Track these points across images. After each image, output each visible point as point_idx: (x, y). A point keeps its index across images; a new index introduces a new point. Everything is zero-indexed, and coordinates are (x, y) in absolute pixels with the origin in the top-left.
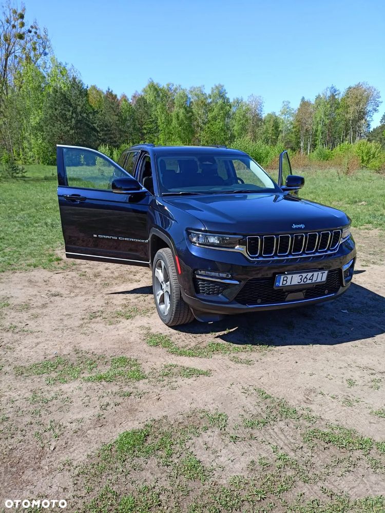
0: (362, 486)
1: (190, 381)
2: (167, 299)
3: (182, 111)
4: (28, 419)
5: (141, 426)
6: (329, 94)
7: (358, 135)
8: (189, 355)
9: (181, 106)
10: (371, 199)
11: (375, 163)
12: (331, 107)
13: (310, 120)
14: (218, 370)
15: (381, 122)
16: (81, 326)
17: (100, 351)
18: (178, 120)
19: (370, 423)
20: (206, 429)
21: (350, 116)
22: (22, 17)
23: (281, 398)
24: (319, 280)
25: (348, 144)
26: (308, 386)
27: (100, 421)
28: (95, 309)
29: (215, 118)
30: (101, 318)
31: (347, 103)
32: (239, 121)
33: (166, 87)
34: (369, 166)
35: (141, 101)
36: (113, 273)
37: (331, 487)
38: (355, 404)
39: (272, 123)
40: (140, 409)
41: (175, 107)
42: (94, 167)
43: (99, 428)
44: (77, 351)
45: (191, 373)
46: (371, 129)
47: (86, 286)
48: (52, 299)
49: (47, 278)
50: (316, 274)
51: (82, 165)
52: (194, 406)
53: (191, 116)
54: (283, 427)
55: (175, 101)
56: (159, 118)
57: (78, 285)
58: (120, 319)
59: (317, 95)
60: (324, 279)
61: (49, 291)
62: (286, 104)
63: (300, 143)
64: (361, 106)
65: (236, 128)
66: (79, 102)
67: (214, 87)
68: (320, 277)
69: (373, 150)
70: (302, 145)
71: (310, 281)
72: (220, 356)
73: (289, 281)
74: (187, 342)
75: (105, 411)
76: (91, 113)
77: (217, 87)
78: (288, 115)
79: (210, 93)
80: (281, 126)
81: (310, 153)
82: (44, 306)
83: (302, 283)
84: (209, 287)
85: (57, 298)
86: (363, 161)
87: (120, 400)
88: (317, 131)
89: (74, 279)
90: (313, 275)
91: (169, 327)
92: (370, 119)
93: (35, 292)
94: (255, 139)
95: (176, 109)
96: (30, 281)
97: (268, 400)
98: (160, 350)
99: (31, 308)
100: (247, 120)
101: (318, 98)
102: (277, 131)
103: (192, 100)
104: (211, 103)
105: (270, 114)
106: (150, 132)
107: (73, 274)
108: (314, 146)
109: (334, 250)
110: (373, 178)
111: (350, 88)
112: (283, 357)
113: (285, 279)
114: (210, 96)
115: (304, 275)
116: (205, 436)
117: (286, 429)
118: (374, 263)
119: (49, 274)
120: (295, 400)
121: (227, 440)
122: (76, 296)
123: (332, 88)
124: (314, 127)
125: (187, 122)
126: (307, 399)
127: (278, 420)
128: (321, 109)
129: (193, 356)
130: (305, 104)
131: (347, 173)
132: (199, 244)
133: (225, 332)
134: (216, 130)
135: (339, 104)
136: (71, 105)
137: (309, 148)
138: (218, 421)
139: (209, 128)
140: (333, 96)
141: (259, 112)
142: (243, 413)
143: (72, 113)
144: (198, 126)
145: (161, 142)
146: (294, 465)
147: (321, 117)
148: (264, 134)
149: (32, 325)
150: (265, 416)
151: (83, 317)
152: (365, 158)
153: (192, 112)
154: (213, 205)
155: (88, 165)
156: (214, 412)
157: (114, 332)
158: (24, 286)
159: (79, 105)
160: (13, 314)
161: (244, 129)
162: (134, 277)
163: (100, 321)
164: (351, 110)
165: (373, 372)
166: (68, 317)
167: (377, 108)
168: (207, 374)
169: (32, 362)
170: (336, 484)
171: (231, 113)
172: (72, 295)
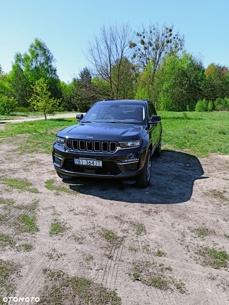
22: (171, 31)
60: (101, 165)
68: (98, 164)
71: (92, 165)
83: (88, 165)
90: (93, 162)
113: (79, 161)
115: (89, 161)
136: (187, 77)
143: (187, 81)
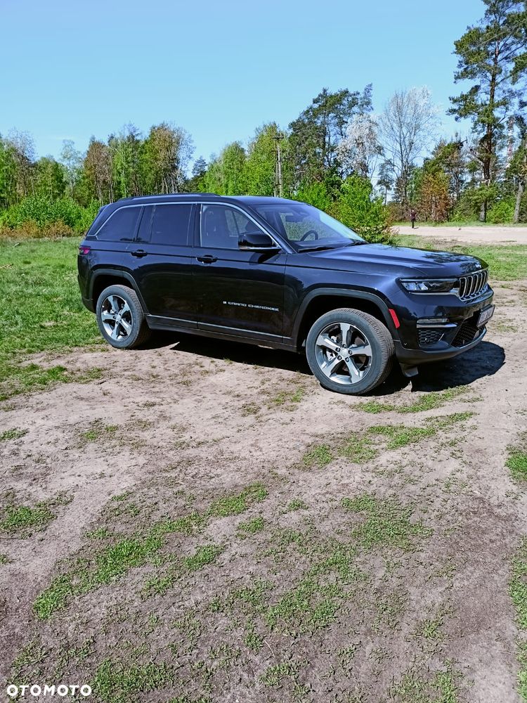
2: (352, 365)
6: (127, 134)
8: (424, 410)
12: (133, 151)
13: (107, 168)
15: (193, 172)
21: (161, 164)
31: (154, 147)
39: (50, 170)
62: (68, 145)
64: (172, 151)
78: (74, 161)
80: (65, 175)
84: (430, 335)
88: (119, 182)
92: (186, 169)
100: (13, 166)
101: (112, 138)
102: (61, 181)
105: (45, 158)
111: (154, 127)
112: (492, 390)
123: (130, 125)
124: (115, 178)
128: (119, 153)
130: (95, 146)
135: (143, 147)
140: (133, 137)
141: (31, 154)
147: (122, 164)
164: (161, 156)
167: (191, 155)
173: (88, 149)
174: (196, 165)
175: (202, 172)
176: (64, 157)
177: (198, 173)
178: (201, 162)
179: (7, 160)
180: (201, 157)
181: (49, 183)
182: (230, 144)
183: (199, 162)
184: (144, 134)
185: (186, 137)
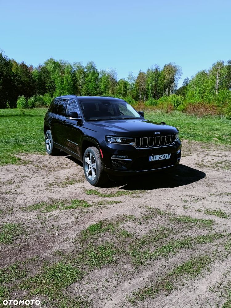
0: (195, 233)
1: (114, 205)
2: (93, 172)
3: (70, 76)
4: (40, 226)
5: (97, 223)
6: (154, 68)
7: (171, 92)
8: (109, 197)
9: (69, 73)
10: (182, 125)
11: (181, 107)
12: (155, 76)
13: (144, 83)
14: (125, 201)
15: (183, 84)
16: (47, 189)
17: (63, 198)
18: (67, 81)
19: (196, 214)
20: (127, 221)
21: (166, 81)
23: (156, 208)
24: (167, 158)
25: (166, 96)
26: (167, 203)
27: (76, 223)
28: (51, 182)
29: (89, 81)
30: (57, 185)
31: (164, 74)
32: (104, 83)
33: (59, 61)
34: (178, 108)
35: (44, 70)
36: (53, 165)
37: (183, 235)
38: (188, 208)
39: (123, 84)
40: (94, 217)
41: (65, 74)
42: (16, 109)
43: (77, 226)
44: (51, 199)
45: (113, 203)
46: (178, 88)
47: (41, 172)
48: (24, 178)
49: (17, 169)
50: (166, 155)
51: (7, 108)
52: (119, 214)
53: (75, 79)
54: (160, 218)
55: (65, 70)
56: (56, 80)
57: (36, 171)
58: (67, 185)
59: (148, 69)
60: (169, 158)
61: (20, 175)
62: (131, 74)
63: (139, 96)
64: (172, 75)
65: (102, 87)
66: (4, 69)
67: (88, 62)
68: (168, 156)
69: (180, 100)
70: (140, 97)
71: (163, 159)
72: (124, 196)
73: (154, 158)
74: (106, 192)
75: (77, 219)
76: (12, 76)
77: (90, 62)
78: (132, 80)
79: (86, 66)
80: (128, 86)
81: (145, 101)
82: (21, 182)
83: (160, 159)
84: (117, 163)
85: (26, 178)
86: (175, 106)
87: (83, 215)
88: (148, 89)
89: (32, 169)
90: (165, 156)
91: (95, 186)
92: (177, 83)
93: (13, 176)
94: (114, 93)
95: (66, 75)
96: (7, 170)
97: (151, 209)
98: (94, 196)
99: (14, 183)
100: (108, 83)
101: (149, 70)
102: (126, 89)
103: (75, 70)
104: (87, 72)
105: (122, 79)
106: (50, 88)
107: (31, 166)
108: (147, 98)
109: (173, 144)
110: (181, 115)
111: (166, 65)
112: (153, 194)
113: (153, 157)
114: (86, 68)
115: (161, 155)
116: (127, 224)
117: (161, 219)
118: (187, 155)
119: (17, 167)
120: (163, 208)
121: (137, 224)
122: (37, 176)
123: (156, 65)
124: (147, 87)
125: (73, 83)
126: (168, 208)
127: (157, 216)
128: (150, 77)
129: (111, 197)
130: (141, 74)
131: (167, 113)
132: (111, 142)
133: (123, 186)
134: (90, 88)
135: (160, 74)
137: (144, 99)
138: (131, 218)
139: (86, 86)
140: (157, 70)
141: (115, 78)
142: (141, 214)
144: (80, 85)
145: (57, 94)
146: (168, 230)
147: (150, 81)
148: (119, 90)
149: (18, 190)
150: (151, 215)
151: (46, 185)
152: (175, 104)
153: (76, 77)
154: (116, 124)
155: (11, 108)
156: (128, 215)
157: (67, 190)
158: (5, 173)
159: (5, 71)
160: (5, 186)
161: (107, 87)
162: (66, 167)
163: (56, 187)
164: (167, 77)
165: (194, 197)
166: (37, 186)
167: (181, 77)
168: (121, 202)
169: (28, 205)
170: (185, 234)
171: (99, 78)
172: (35, 176)
173: (138, 75)
174: (184, 81)
175: (187, 84)
176: (129, 79)
177: (185, 84)
178: (187, 80)
179: (106, 80)
180: (187, 77)
181: (122, 89)
182: (200, 71)
183: (186, 79)
184: (161, 69)
185: (179, 69)
